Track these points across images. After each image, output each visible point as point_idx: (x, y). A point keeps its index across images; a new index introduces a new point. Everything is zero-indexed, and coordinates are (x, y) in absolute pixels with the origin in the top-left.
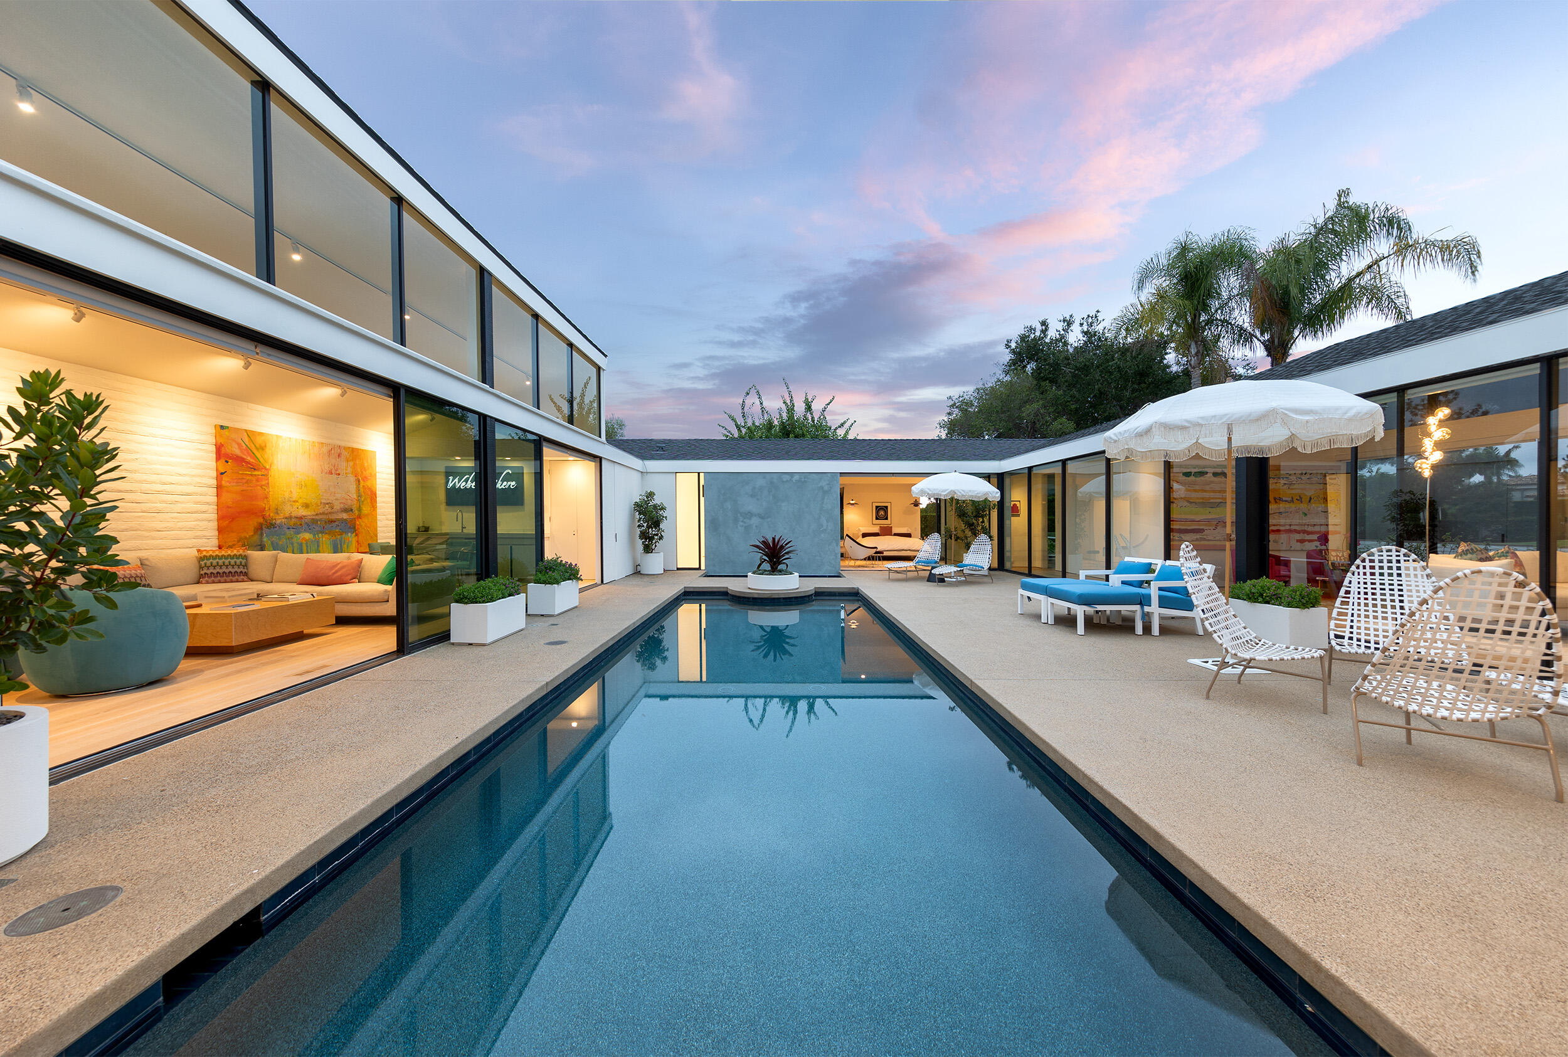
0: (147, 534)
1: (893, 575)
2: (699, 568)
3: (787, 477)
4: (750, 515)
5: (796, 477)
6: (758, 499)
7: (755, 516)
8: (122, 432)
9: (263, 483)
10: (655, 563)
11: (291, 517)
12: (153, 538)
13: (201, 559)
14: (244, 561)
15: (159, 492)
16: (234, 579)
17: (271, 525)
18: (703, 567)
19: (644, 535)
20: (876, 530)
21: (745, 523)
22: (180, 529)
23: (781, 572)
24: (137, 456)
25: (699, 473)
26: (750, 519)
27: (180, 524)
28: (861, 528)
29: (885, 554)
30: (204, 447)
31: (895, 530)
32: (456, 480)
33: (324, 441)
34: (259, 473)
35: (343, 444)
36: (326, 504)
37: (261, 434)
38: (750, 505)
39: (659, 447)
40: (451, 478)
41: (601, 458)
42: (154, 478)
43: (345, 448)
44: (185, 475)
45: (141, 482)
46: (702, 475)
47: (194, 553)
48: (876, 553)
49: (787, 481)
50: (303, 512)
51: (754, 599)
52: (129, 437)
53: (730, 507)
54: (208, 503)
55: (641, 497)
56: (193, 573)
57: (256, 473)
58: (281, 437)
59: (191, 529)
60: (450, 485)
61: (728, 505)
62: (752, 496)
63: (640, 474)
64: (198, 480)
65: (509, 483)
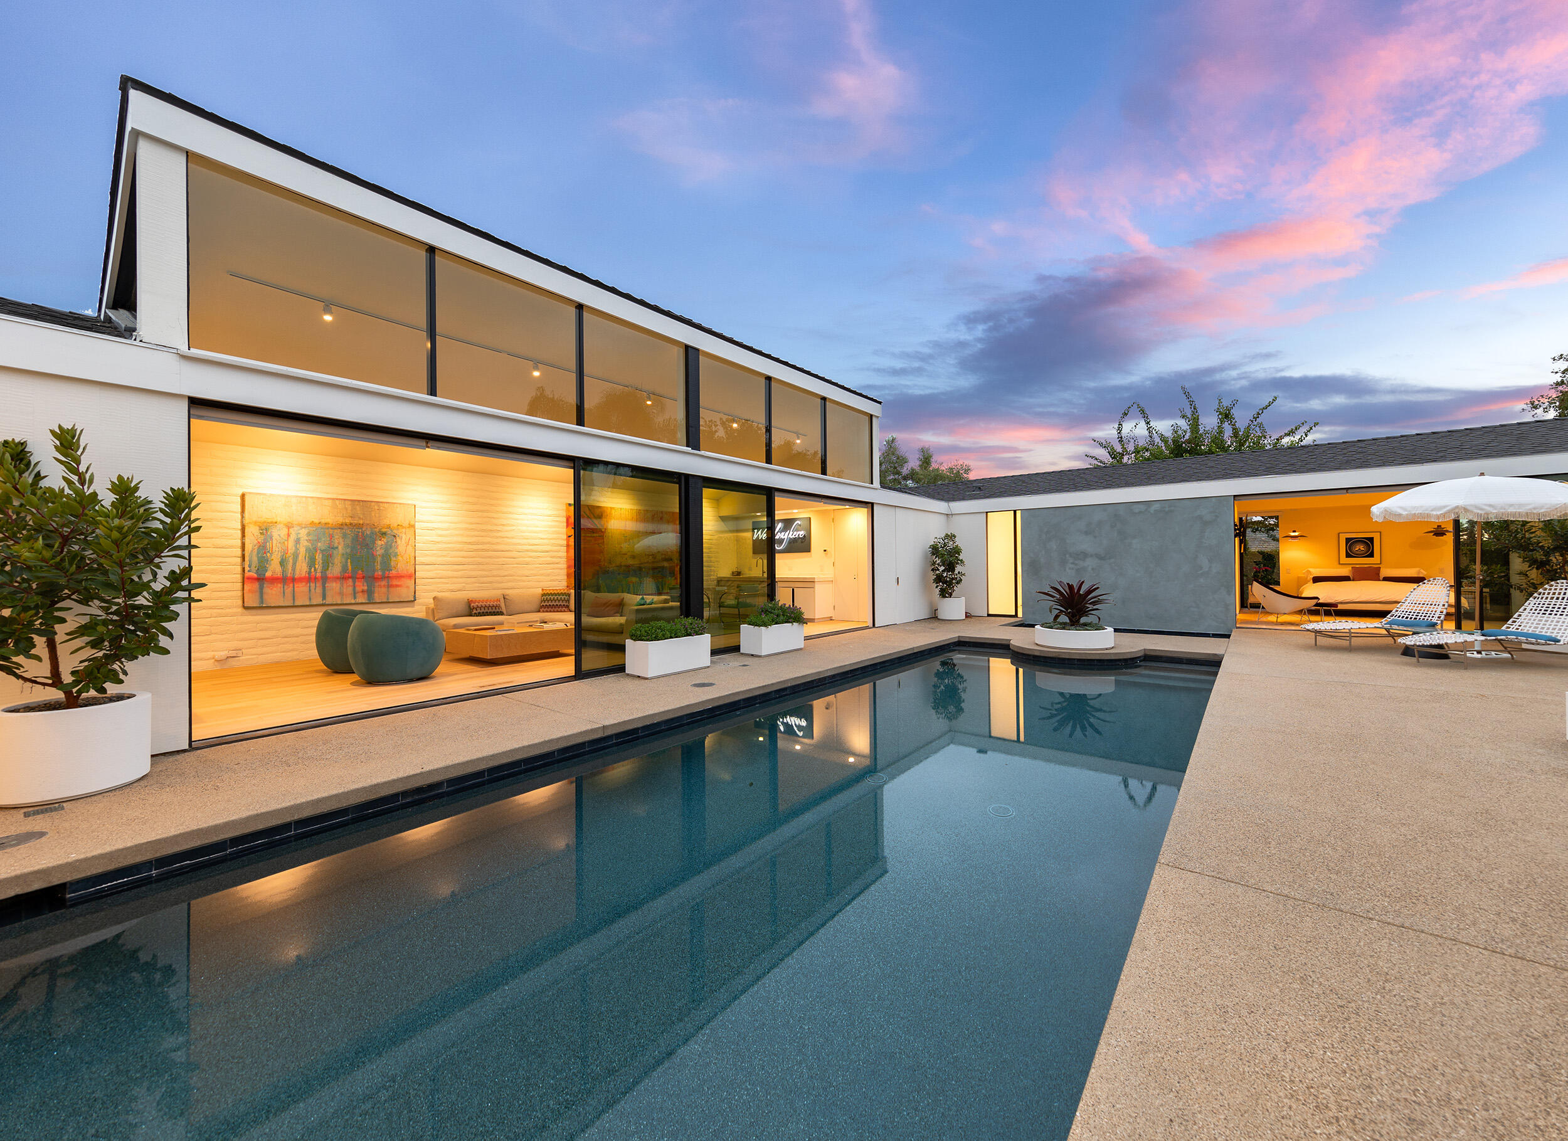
0: (519, 578)
1: (1322, 640)
2: (1016, 615)
3: (1143, 508)
4: (1084, 555)
5: (1157, 506)
6: (1095, 537)
7: (1091, 556)
8: (504, 513)
9: (600, 542)
10: (953, 608)
11: (621, 566)
12: (524, 581)
13: (543, 595)
14: (567, 598)
15: (527, 551)
16: (559, 610)
17: (606, 572)
18: (1020, 614)
19: (939, 579)
20: (1345, 571)
21: (1076, 565)
22: (542, 575)
23: (1086, 626)
24: (514, 528)
25: (1015, 512)
26: (1084, 560)
27: (541, 572)
28: (1311, 570)
29: (1340, 607)
30: (558, 519)
31: (1385, 572)
32: (760, 532)
33: (647, 508)
34: (597, 535)
35: (664, 509)
36: (649, 555)
37: (599, 507)
38: (1085, 544)
39: (976, 487)
40: (756, 531)
41: (873, 504)
42: (525, 541)
43: (666, 513)
44: (544, 539)
45: (516, 544)
46: (1019, 514)
47: (540, 591)
48: (1317, 605)
49: (1140, 512)
50: (630, 562)
51: (1035, 656)
52: (510, 516)
53: (1055, 547)
54: (560, 557)
55: (936, 540)
56: (535, 606)
57: (595, 535)
58: (613, 508)
59: (548, 575)
60: (755, 536)
61: (1053, 545)
62: (1086, 533)
63: (943, 518)
64: (553, 541)
65: (798, 533)
